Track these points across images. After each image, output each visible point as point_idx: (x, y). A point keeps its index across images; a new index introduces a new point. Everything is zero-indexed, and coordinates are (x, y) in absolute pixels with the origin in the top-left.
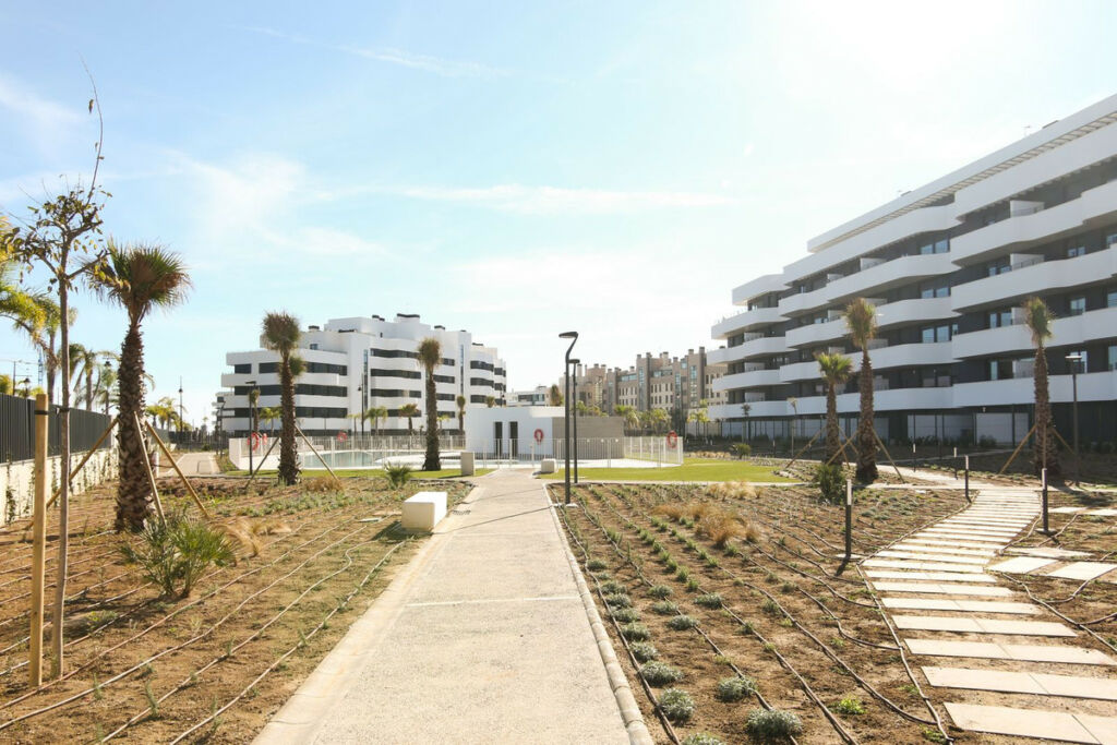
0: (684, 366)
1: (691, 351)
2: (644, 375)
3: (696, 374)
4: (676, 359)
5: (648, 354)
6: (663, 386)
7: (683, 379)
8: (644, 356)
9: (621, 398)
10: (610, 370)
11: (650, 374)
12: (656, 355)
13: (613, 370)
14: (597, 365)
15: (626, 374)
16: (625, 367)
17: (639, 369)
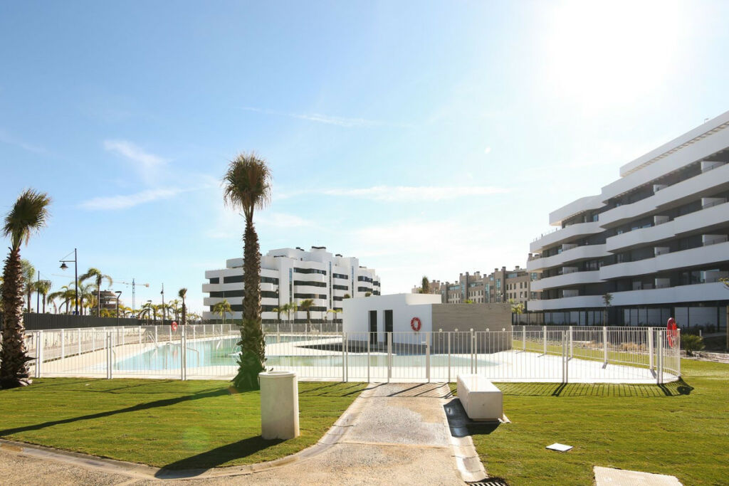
0: (492, 279)
1: (496, 269)
2: (464, 287)
3: (500, 284)
4: (485, 275)
5: (467, 273)
6: (477, 292)
7: (491, 288)
8: (464, 274)
9: (450, 300)
10: (443, 283)
11: (468, 285)
12: (471, 274)
13: (445, 284)
14: (434, 281)
15: (452, 285)
16: (452, 282)
17: (461, 282)
